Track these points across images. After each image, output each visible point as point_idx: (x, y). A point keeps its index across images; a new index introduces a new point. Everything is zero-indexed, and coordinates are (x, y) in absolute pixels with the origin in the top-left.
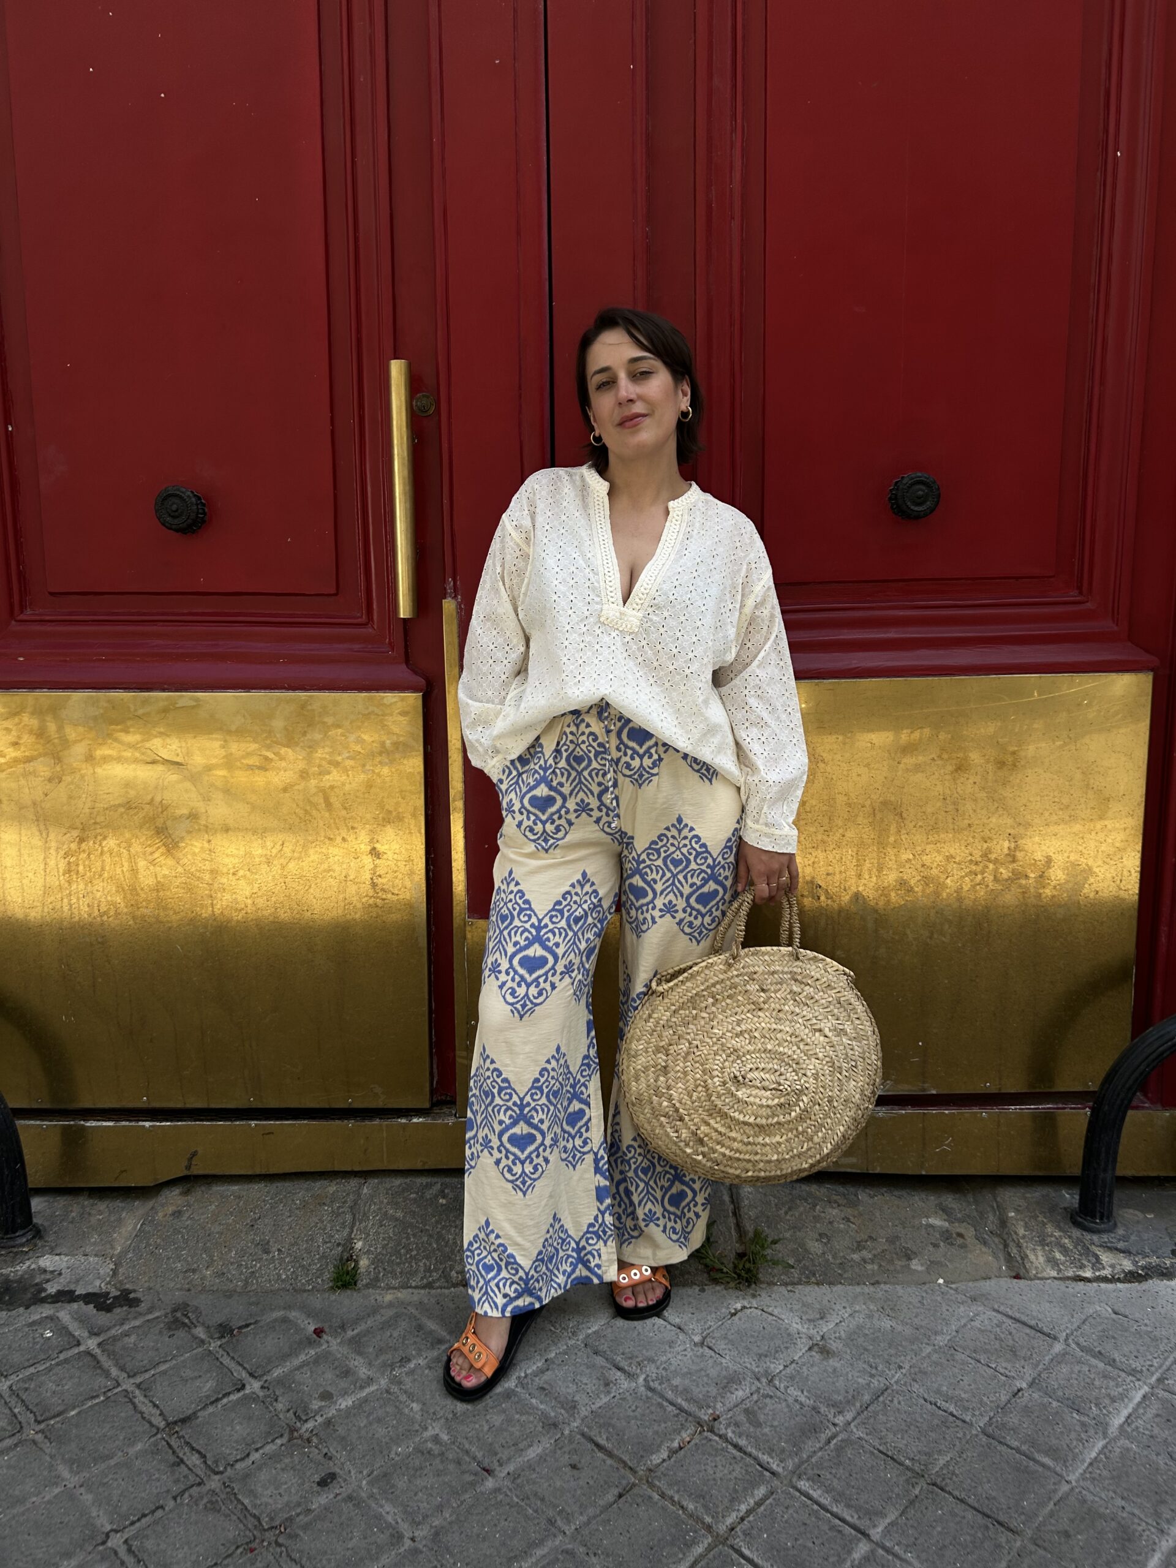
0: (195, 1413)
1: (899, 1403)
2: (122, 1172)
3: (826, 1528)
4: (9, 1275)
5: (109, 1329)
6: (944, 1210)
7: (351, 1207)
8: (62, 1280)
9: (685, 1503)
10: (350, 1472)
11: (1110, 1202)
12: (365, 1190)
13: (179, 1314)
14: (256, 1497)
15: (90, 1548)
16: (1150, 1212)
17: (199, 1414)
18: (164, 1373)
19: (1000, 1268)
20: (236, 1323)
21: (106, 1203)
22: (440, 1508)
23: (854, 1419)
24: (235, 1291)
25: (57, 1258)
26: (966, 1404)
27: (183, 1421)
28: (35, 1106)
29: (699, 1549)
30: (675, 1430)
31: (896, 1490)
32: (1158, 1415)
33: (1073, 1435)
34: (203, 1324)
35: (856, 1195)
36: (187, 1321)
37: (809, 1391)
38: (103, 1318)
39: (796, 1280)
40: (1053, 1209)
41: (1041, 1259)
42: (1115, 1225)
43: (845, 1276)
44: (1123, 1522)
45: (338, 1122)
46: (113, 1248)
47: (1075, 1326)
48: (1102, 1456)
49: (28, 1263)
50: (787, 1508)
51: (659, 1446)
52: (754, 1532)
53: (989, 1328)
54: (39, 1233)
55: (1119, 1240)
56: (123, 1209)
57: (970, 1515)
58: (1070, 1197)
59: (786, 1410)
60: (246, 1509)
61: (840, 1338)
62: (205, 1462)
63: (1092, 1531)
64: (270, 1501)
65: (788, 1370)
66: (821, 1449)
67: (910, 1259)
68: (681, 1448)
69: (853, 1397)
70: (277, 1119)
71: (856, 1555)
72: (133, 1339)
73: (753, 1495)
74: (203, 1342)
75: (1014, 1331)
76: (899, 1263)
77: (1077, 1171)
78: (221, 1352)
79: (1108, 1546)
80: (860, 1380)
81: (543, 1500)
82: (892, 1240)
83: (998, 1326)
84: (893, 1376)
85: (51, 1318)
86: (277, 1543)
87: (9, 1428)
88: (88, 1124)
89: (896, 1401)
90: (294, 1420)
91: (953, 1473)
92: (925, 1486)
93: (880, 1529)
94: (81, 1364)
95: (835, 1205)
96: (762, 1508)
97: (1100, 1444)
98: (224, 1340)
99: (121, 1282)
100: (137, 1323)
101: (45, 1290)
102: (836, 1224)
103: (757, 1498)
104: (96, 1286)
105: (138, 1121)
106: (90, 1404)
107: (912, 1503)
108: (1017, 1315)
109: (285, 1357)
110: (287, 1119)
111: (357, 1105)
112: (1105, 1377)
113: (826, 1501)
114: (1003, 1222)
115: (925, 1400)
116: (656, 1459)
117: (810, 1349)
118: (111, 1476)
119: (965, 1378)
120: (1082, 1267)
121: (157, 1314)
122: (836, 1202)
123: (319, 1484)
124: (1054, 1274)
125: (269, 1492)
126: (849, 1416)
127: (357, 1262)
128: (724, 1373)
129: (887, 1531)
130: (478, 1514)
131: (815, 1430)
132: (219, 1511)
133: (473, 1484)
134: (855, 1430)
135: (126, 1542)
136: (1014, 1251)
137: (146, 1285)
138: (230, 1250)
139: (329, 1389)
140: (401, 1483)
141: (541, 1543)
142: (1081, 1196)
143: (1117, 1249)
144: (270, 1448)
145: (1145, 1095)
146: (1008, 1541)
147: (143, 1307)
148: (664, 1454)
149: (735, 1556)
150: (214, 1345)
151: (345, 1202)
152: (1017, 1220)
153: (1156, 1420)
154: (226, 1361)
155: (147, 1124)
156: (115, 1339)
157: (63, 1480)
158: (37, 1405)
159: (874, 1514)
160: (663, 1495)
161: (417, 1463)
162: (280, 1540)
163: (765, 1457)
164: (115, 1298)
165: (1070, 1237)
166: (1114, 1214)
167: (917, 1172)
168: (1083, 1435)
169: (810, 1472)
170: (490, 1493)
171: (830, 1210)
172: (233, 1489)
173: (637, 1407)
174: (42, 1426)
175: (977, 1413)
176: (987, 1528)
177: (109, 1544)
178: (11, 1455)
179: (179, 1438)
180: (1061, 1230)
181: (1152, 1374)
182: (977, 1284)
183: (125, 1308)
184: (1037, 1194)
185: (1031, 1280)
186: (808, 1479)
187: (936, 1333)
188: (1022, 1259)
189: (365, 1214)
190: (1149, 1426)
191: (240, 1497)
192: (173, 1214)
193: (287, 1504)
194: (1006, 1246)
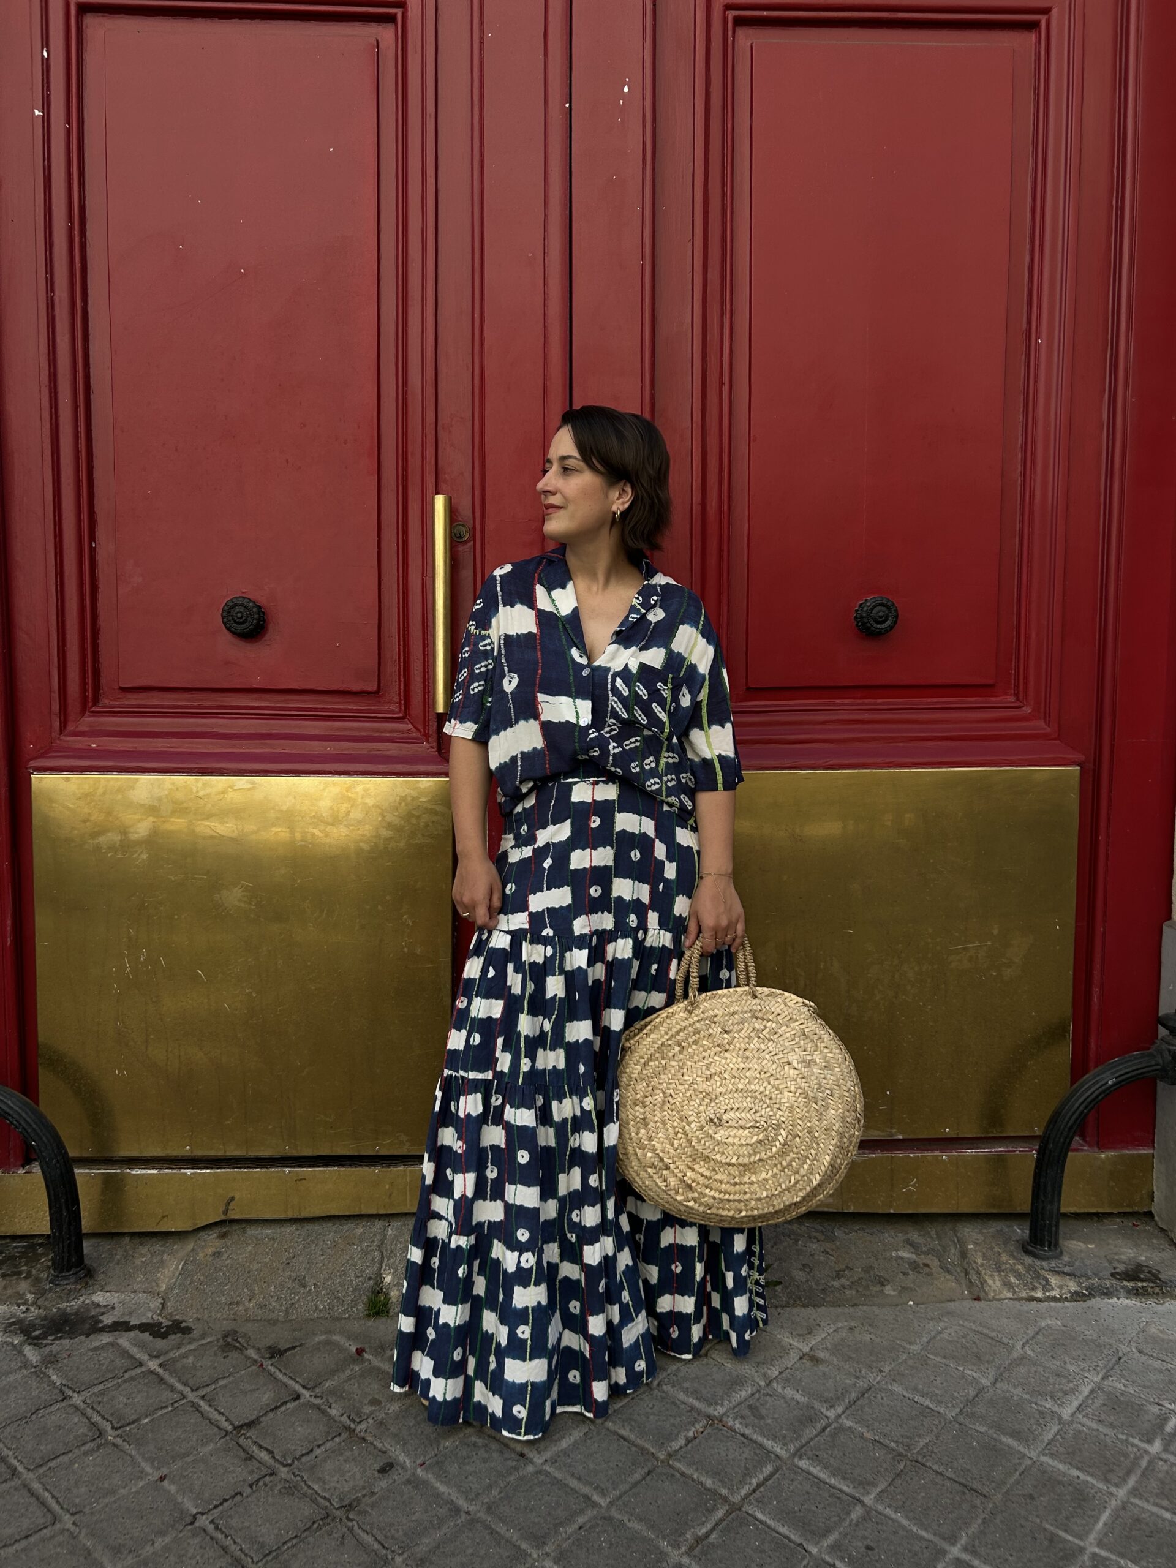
0: (258, 1418)
1: (882, 1398)
2: (163, 1217)
3: (826, 1495)
4: (66, 1309)
5: (167, 1352)
6: (912, 1244)
7: (379, 1246)
8: (116, 1312)
9: (703, 1479)
10: (405, 1462)
11: (1057, 1232)
12: (390, 1232)
13: (229, 1339)
14: (324, 1483)
15: (181, 1527)
16: (1091, 1243)
17: (261, 1420)
18: (225, 1386)
19: (963, 1292)
20: (283, 1346)
21: (149, 1246)
22: (489, 1487)
23: (844, 1412)
24: (278, 1320)
25: (108, 1294)
26: (939, 1398)
27: (250, 1425)
28: (85, 1155)
29: (720, 1513)
30: (689, 1423)
31: (884, 1466)
32: (1104, 1405)
33: (1032, 1421)
34: (254, 1347)
35: (833, 1232)
36: (238, 1345)
37: (803, 1391)
38: (160, 1344)
39: (784, 1303)
40: (1006, 1242)
41: (998, 1283)
42: (1061, 1253)
43: (827, 1299)
44: (1078, 1487)
45: (366, 1169)
46: (158, 1285)
47: (1031, 1335)
48: (1058, 1437)
49: (81, 1299)
50: (792, 1480)
51: (677, 1435)
52: (766, 1500)
53: (956, 1339)
54: (90, 1273)
55: (1066, 1265)
56: (164, 1252)
57: (948, 1484)
58: (1021, 1231)
59: (784, 1405)
60: (316, 1493)
61: (826, 1349)
62: (274, 1457)
63: (1052, 1495)
64: (338, 1486)
65: (784, 1375)
66: (816, 1436)
67: (883, 1285)
68: (695, 1438)
69: (842, 1394)
70: (309, 1166)
71: (854, 1516)
72: (191, 1359)
73: (762, 1471)
74: (255, 1361)
75: (977, 1341)
76: (875, 1289)
77: (1026, 1208)
78: (273, 1370)
79: (1067, 1505)
80: (848, 1381)
81: (579, 1479)
82: (868, 1269)
83: (963, 1337)
84: (875, 1378)
85: (112, 1344)
86: (348, 1519)
87: (90, 1434)
88: (134, 1172)
89: (879, 1397)
90: (348, 1422)
91: (932, 1452)
92: (908, 1463)
93: (872, 1496)
94: (146, 1381)
95: (815, 1241)
96: (770, 1482)
97: (1055, 1428)
98: (273, 1360)
99: (171, 1314)
100: (192, 1347)
101: (101, 1321)
102: (816, 1257)
103: (765, 1475)
104: (148, 1317)
105: (180, 1169)
106: (160, 1413)
107: (898, 1475)
108: (980, 1329)
109: (333, 1373)
110: (319, 1167)
111: (384, 1152)
112: (1058, 1375)
113: (823, 1476)
114: (964, 1254)
115: (904, 1396)
116: (675, 1445)
117: (801, 1358)
118: (189, 1470)
119: (938, 1378)
120: (1034, 1289)
121: (209, 1340)
122: (815, 1238)
123: (379, 1471)
124: (1010, 1295)
125: (336, 1479)
126: (840, 1410)
127: (387, 1294)
128: (728, 1378)
129: (879, 1497)
130: (523, 1491)
131: (811, 1420)
132: (293, 1495)
133: (516, 1469)
134: (845, 1421)
135: (212, 1522)
136: (974, 1277)
137: (195, 1316)
138: (269, 1285)
139: (377, 1397)
140: (453, 1469)
141: (582, 1512)
142: (1031, 1230)
143: (1063, 1273)
144: (328, 1445)
145: (1084, 1140)
146: (982, 1503)
147: (195, 1334)
148: (682, 1442)
149: (750, 1518)
150: (267, 1364)
151: (373, 1242)
152: (976, 1251)
153: (1103, 1408)
154: (280, 1376)
155: (189, 1172)
156: (174, 1360)
157: (147, 1474)
158: (112, 1415)
159: (865, 1484)
160: (683, 1474)
161: (465, 1453)
162: (351, 1516)
163: (769, 1442)
164: (167, 1326)
165: (1022, 1264)
166: (1061, 1241)
167: (886, 1211)
168: (1041, 1421)
169: (810, 1453)
170: (532, 1475)
171: (811, 1245)
172: (302, 1477)
173: (654, 1405)
174: (119, 1432)
175: (950, 1405)
176: (964, 1493)
177: (197, 1524)
178: (95, 1456)
179: (246, 1438)
180: (1014, 1258)
181: (1098, 1373)
182: (943, 1305)
183: (179, 1335)
184: (992, 1230)
185: (990, 1301)
186: (808, 1459)
187: (910, 1343)
188: (982, 1284)
189: (392, 1252)
190: (1097, 1413)
191: (310, 1484)
192: (214, 1254)
193: (354, 1488)
194: (967, 1274)
